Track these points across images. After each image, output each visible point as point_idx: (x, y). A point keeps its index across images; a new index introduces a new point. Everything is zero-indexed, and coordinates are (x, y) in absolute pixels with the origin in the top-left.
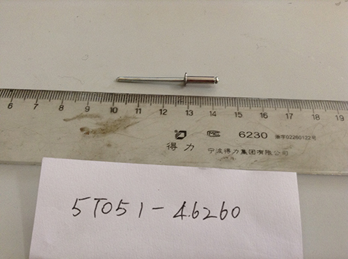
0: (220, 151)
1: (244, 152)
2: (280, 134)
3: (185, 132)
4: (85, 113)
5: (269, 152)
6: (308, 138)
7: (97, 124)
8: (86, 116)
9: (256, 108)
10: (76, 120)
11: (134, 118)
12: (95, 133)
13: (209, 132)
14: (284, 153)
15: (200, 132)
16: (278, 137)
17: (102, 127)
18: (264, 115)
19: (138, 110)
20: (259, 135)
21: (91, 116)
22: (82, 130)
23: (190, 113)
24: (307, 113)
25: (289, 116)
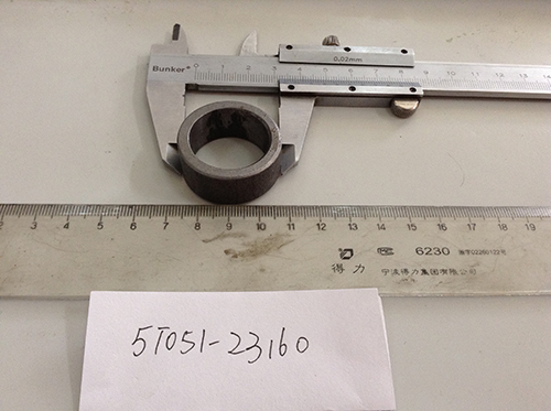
0: (396, 272)
1: (424, 272)
2: (464, 249)
3: (351, 250)
5: (453, 271)
6: (497, 252)
7: (244, 244)
8: (229, 235)
9: (432, 219)
10: (218, 240)
11: (288, 235)
12: (242, 256)
13: (380, 250)
14: (471, 272)
15: (369, 250)
16: (462, 252)
17: (250, 248)
18: (442, 227)
19: (291, 226)
20: (440, 252)
21: (235, 235)
22: (227, 252)
23: (353, 227)
24: (492, 223)
25: (472, 226)
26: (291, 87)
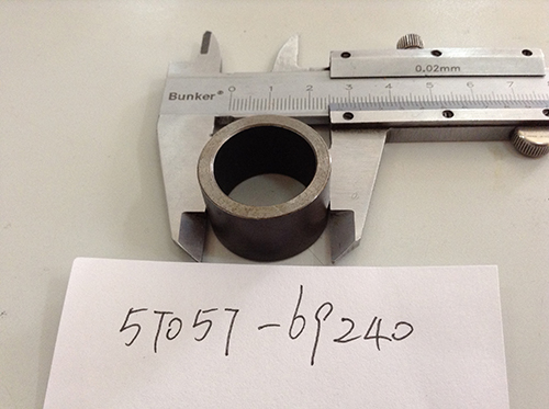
26: (349, 116)
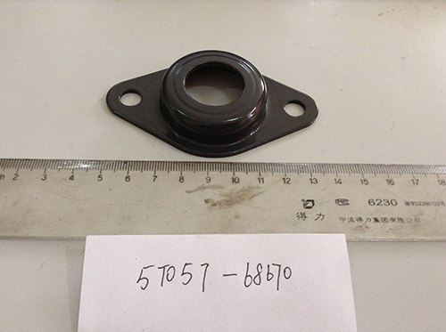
0: (351, 220)
1: (376, 220)
2: (409, 200)
3: (313, 201)
4: (207, 184)
5: (401, 220)
6: (437, 204)
7: (221, 195)
8: (208, 187)
9: (381, 175)
10: (199, 192)
11: (259, 188)
12: (220, 204)
13: (337, 201)
14: (416, 220)
15: (328, 201)
16: (407, 204)
17: (227, 198)
18: (390, 182)
19: (261, 180)
20: (389, 203)
21: (213, 187)
22: (206, 201)
23: (314, 181)
24: (433, 179)
25: (415, 182)
